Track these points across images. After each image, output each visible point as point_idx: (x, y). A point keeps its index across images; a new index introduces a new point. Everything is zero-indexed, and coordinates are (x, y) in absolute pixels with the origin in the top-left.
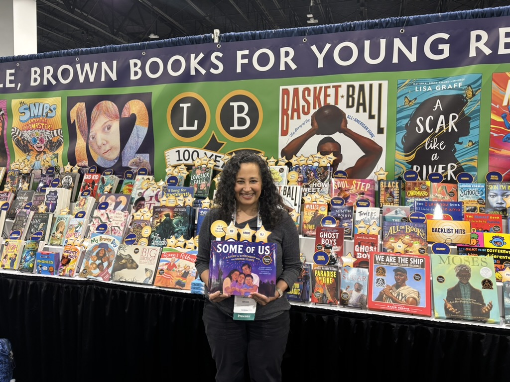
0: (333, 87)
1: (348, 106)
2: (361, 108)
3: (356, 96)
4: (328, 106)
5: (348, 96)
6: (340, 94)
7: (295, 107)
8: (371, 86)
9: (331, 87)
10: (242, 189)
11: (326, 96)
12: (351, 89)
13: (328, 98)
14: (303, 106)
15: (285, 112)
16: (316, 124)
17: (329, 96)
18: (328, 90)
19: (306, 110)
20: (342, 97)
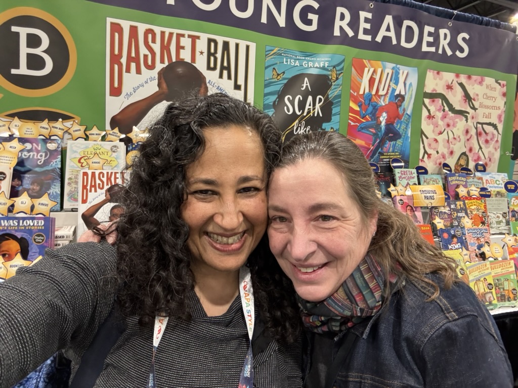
0: (189, 36)
1: (209, 68)
2: (225, 73)
3: (219, 55)
4: (181, 62)
5: (210, 54)
6: (198, 50)
7: (133, 55)
8: (237, 45)
9: (186, 36)
10: (211, 219)
11: (179, 48)
12: (212, 44)
13: (182, 51)
14: (146, 56)
15: (115, 59)
16: (164, 85)
17: (183, 48)
18: (182, 39)
19: (150, 63)
20: (202, 53)
